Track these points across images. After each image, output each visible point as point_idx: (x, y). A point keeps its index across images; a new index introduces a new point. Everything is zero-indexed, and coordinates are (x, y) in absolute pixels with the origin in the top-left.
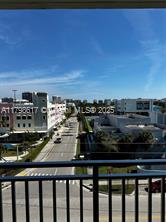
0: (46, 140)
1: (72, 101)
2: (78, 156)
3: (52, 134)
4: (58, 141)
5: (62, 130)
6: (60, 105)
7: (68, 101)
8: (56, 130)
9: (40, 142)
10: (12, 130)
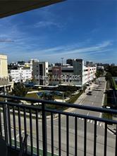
0: (81, 92)
1: (102, 65)
2: (105, 106)
3: (85, 88)
4: (89, 94)
5: (92, 86)
6: (91, 68)
7: (98, 65)
8: (88, 85)
9: (77, 93)
10: (60, 83)
